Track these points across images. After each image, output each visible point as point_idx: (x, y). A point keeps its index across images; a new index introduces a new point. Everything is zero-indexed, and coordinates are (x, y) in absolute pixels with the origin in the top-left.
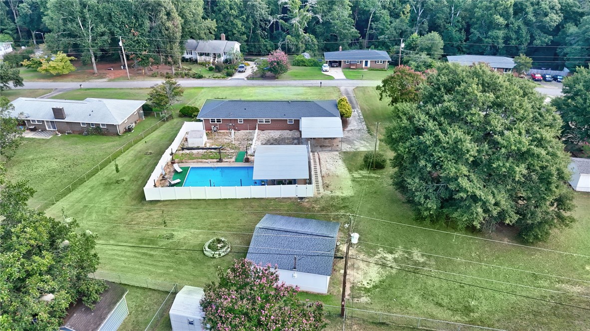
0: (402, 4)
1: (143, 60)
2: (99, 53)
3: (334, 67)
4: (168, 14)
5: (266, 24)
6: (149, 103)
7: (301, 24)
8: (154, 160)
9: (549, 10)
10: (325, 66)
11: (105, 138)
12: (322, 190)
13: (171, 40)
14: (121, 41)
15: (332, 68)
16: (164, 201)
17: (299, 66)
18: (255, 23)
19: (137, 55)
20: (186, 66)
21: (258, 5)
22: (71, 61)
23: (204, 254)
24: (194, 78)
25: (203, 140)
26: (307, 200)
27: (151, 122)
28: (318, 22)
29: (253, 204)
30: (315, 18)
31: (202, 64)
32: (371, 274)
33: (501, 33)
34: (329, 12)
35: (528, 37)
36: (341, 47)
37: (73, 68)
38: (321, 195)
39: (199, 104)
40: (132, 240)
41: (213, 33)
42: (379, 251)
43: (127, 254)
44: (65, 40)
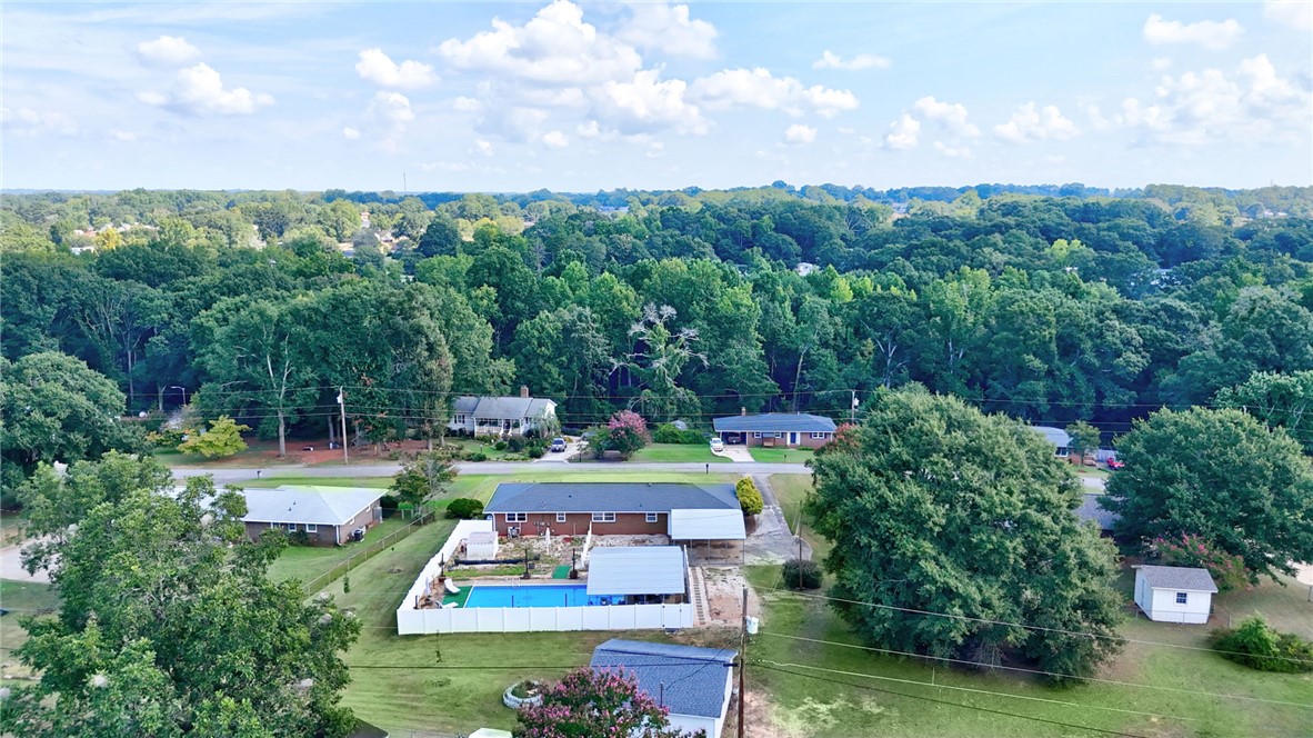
0: (860, 339)
1: (376, 428)
2: (295, 418)
3: (732, 443)
4: (431, 348)
5: (604, 373)
6: (395, 494)
7: (669, 370)
8: (406, 580)
9: (1121, 346)
10: (715, 442)
11: (311, 551)
12: (707, 619)
13: (431, 392)
14: (341, 395)
15: (728, 446)
16: (429, 635)
17: (667, 442)
18: (583, 370)
19: (365, 419)
20: (453, 444)
21: (591, 339)
22: (241, 432)
23: (505, 705)
24: (468, 460)
25: (493, 549)
26: (681, 633)
27: (393, 527)
28: (701, 368)
29: (586, 638)
30: (695, 361)
31: (483, 440)
32: (791, 731)
33: (1040, 386)
34: (722, 351)
35: (1092, 393)
36: (744, 409)
37: (243, 445)
38: (707, 625)
39: (484, 496)
40: (379, 689)
41: (508, 382)
42: (805, 701)
43: (372, 706)
44: (236, 395)
